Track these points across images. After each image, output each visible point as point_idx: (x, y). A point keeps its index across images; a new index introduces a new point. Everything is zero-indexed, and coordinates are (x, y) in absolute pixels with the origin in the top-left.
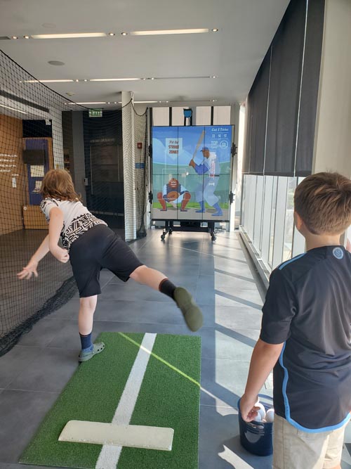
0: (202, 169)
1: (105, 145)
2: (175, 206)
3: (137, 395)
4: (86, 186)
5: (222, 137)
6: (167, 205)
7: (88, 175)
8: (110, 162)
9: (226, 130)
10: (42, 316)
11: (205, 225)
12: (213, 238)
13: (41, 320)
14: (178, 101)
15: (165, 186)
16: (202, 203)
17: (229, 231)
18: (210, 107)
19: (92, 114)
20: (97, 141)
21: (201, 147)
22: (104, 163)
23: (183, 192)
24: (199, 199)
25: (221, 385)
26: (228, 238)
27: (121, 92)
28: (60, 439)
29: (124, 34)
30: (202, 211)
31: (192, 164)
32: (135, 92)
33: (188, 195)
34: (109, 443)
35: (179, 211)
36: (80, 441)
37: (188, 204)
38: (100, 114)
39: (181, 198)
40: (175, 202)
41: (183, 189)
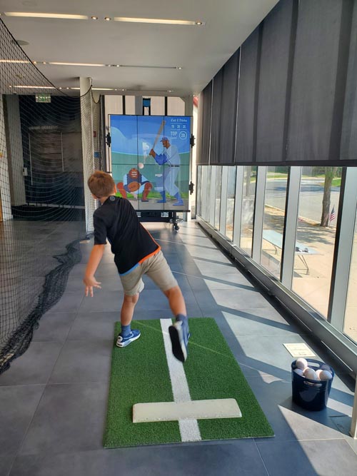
0: (162, 160)
1: (46, 132)
2: (136, 196)
3: (185, 375)
4: (25, 177)
5: (181, 128)
6: (128, 196)
7: (27, 164)
8: (52, 150)
9: (185, 121)
10: (43, 312)
11: (166, 215)
12: (177, 228)
13: (43, 316)
14: (135, 90)
15: (126, 176)
16: (163, 193)
17: (186, 221)
18: (164, 98)
19: (39, 99)
20: (37, 128)
21: (161, 137)
22: (45, 152)
23: (144, 183)
24: (160, 189)
25: (254, 358)
26: (185, 227)
27: (79, 78)
28: (135, 421)
29: (108, 19)
30: (164, 201)
31: (152, 153)
32: (94, 78)
33: (148, 185)
34: (183, 418)
35: (140, 201)
36: (155, 420)
37: (150, 194)
38: (47, 99)
39: (142, 188)
40: (136, 192)
41: (144, 179)
